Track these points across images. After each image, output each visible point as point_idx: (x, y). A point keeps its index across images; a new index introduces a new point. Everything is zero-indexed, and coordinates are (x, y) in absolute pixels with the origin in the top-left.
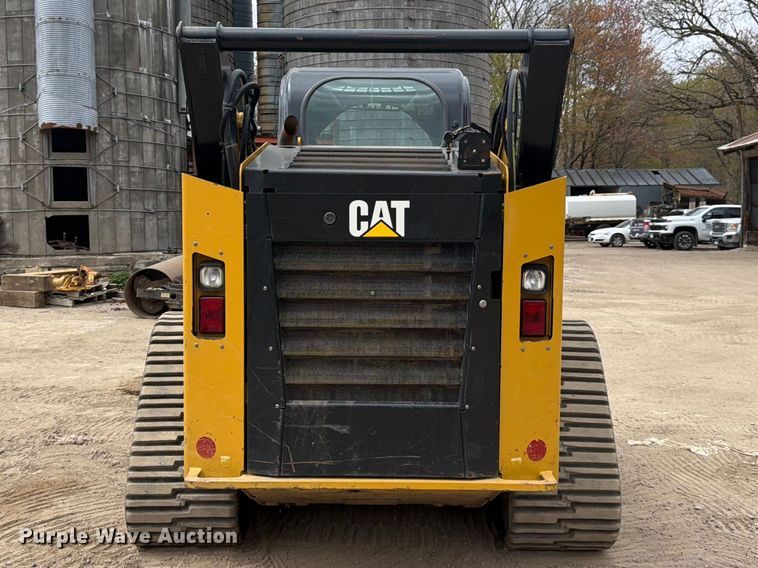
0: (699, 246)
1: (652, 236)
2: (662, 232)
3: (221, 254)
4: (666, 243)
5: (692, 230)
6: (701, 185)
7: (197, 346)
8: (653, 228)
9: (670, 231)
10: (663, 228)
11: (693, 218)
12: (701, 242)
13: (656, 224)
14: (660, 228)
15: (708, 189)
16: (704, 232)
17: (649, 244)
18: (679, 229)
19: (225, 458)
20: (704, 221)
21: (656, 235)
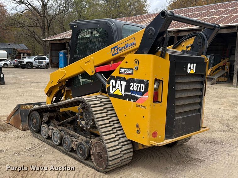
0: (34, 68)
1: (19, 64)
2: (23, 63)
3: (163, 78)
4: (24, 67)
5: (31, 63)
6: (23, 49)
7: (154, 106)
8: (19, 62)
9: (25, 63)
10: (23, 62)
11: (31, 59)
12: (34, 66)
13: (20, 61)
14: (22, 62)
15: (25, 50)
16: (34, 64)
17: (16, 66)
18: (28, 63)
19: (160, 136)
20: (35, 60)
21: (20, 64)
